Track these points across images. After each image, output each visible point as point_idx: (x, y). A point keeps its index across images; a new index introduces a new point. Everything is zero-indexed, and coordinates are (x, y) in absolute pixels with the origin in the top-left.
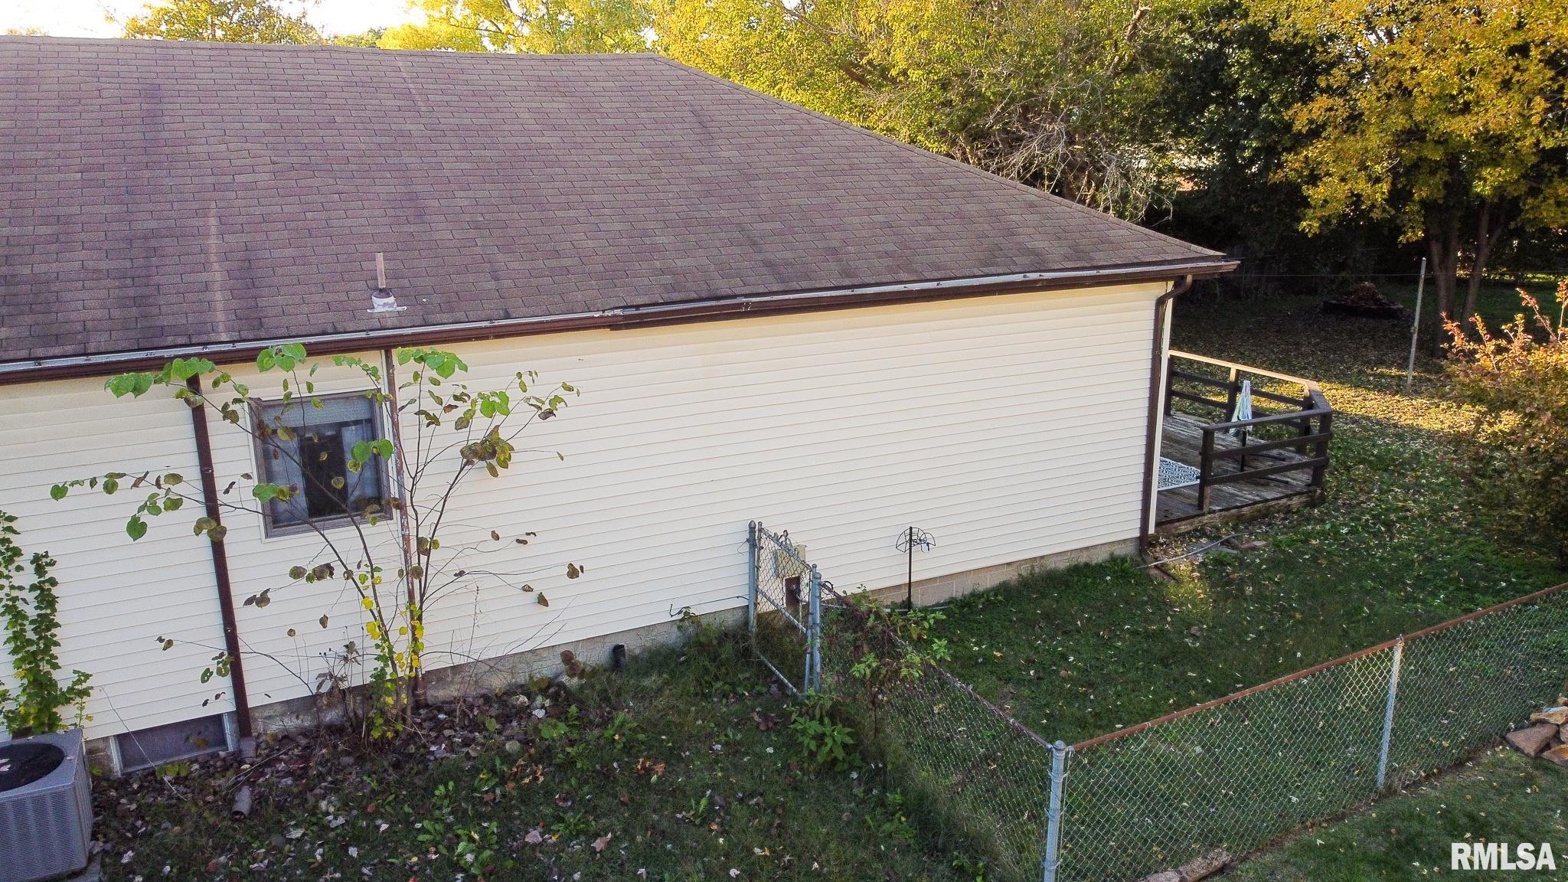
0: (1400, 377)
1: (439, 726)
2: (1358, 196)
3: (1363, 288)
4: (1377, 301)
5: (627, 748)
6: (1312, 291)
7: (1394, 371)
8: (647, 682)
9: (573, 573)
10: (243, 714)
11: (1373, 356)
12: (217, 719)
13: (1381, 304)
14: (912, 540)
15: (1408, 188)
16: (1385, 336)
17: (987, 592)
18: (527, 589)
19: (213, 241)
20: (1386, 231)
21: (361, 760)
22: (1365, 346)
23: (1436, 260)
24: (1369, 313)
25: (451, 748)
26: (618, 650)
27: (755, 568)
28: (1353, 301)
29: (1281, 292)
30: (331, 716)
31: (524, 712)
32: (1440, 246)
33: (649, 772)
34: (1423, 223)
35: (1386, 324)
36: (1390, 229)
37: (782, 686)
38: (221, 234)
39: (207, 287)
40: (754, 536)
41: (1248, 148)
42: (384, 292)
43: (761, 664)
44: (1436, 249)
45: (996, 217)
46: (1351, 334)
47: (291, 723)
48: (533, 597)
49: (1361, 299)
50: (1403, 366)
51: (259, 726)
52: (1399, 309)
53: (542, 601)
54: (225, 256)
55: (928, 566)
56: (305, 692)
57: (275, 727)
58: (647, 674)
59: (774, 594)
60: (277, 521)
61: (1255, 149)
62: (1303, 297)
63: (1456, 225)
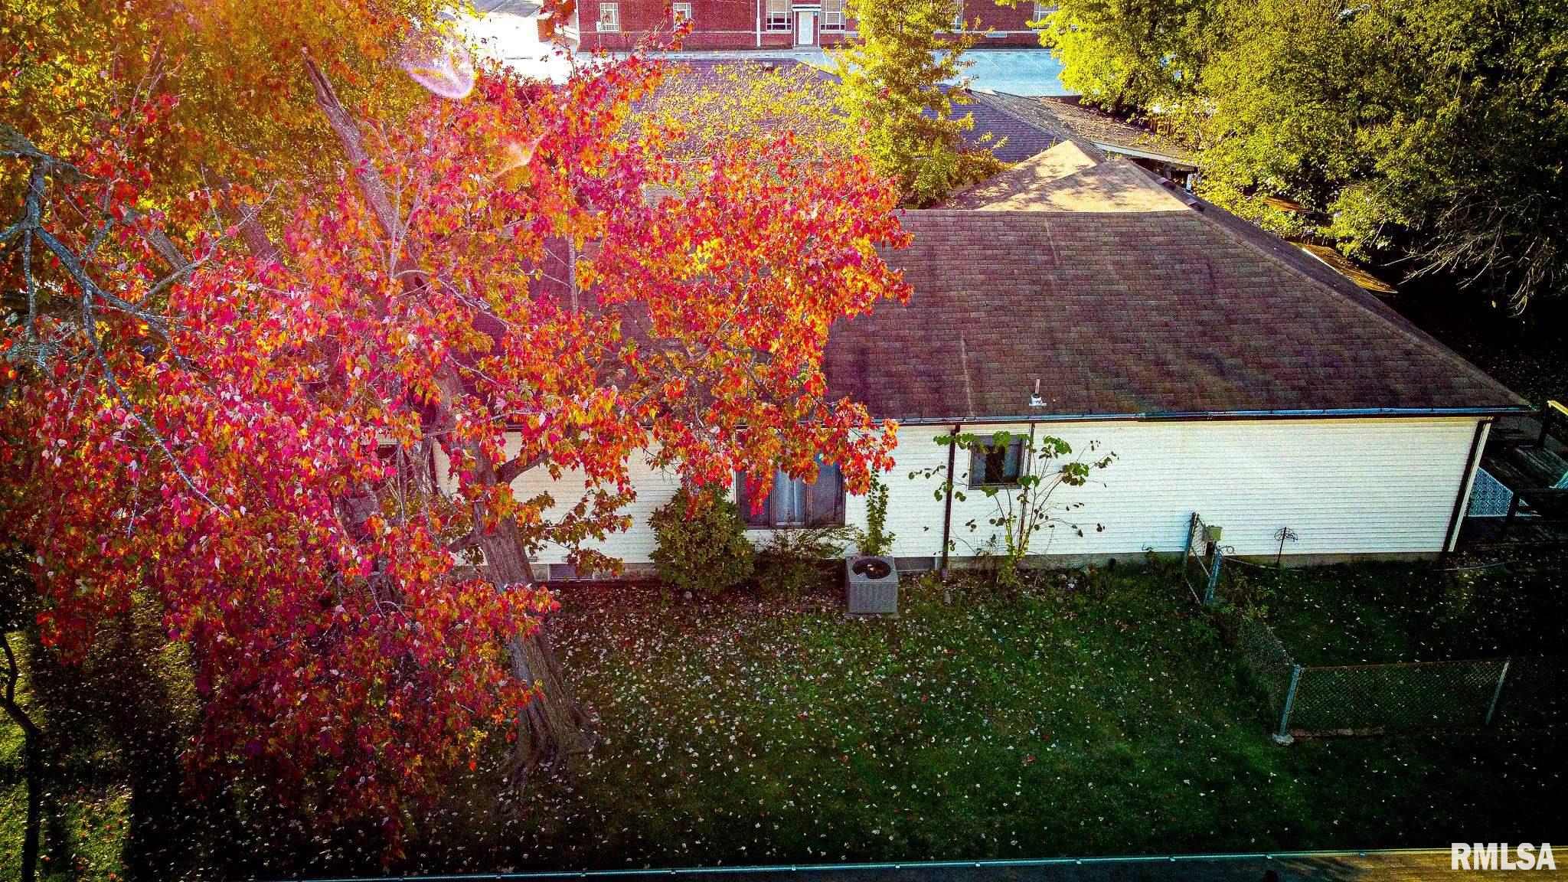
1: (1026, 582)
5: (1111, 614)
8: (1125, 581)
9: (1100, 529)
10: (945, 559)
12: (932, 559)
14: (1285, 534)
17: (1328, 567)
18: (1074, 527)
19: (964, 356)
21: (993, 591)
25: (1032, 594)
26: (1112, 562)
27: (1191, 535)
30: (978, 566)
31: (1064, 583)
33: (1120, 627)
37: (1194, 599)
38: (967, 351)
39: (963, 384)
40: (1194, 520)
42: (1037, 396)
43: (1185, 584)
45: (1377, 361)
47: (961, 566)
48: (1075, 531)
51: (949, 564)
53: (1080, 534)
54: (969, 366)
55: (1290, 548)
56: (972, 554)
57: (956, 566)
58: (1125, 576)
59: (1199, 549)
60: (974, 484)
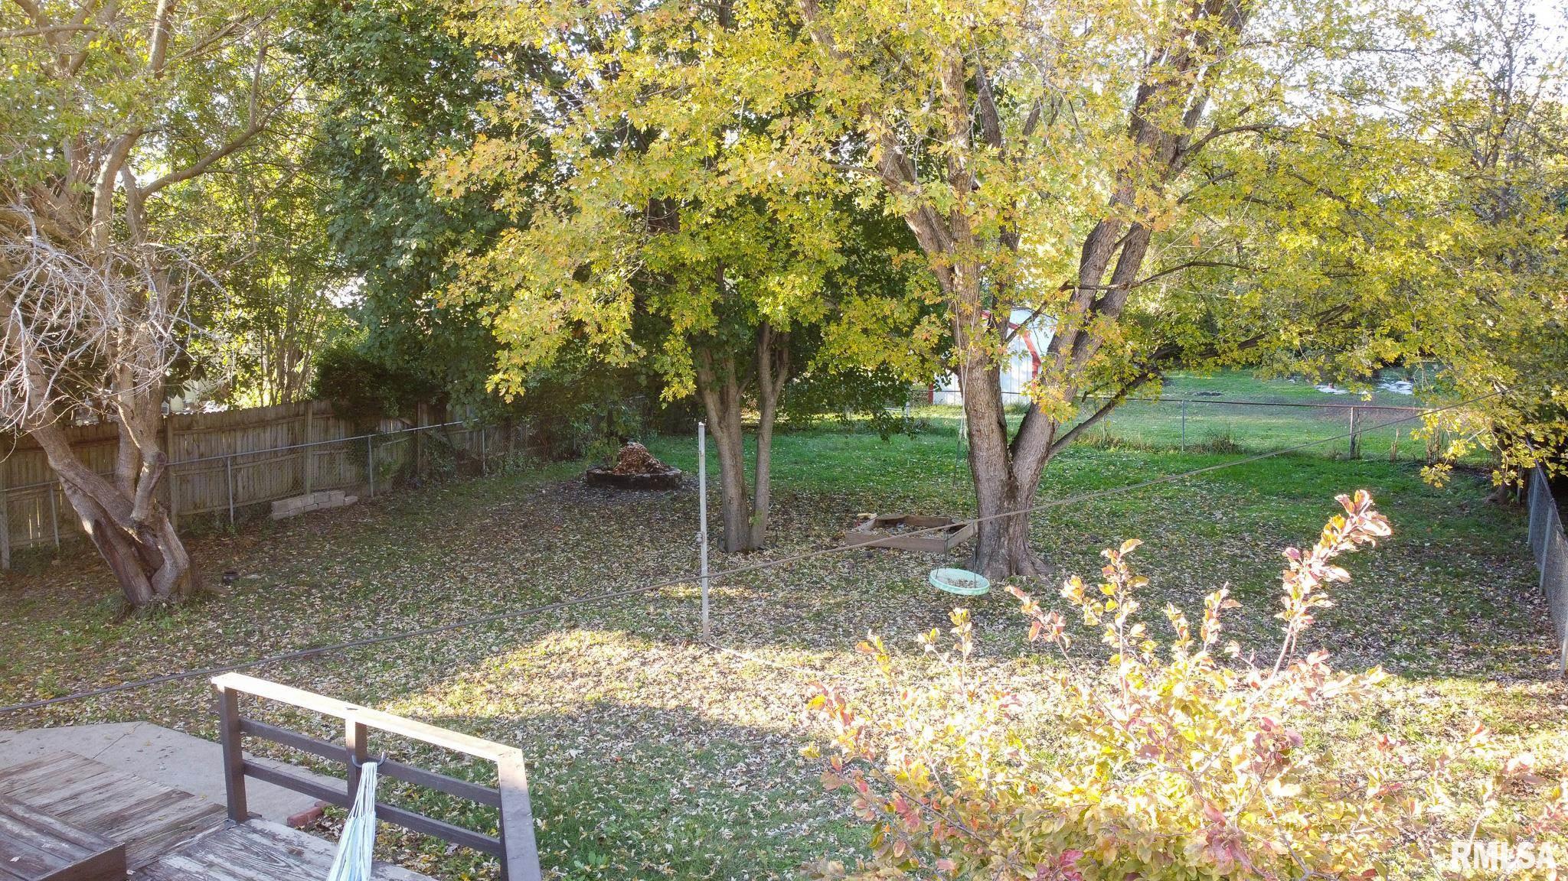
0: (690, 598)
2: (579, 324)
3: (632, 451)
4: (650, 467)
6: (574, 455)
7: (681, 591)
11: (650, 558)
13: (656, 470)
15: (663, 314)
16: (664, 520)
20: (643, 380)
22: (640, 542)
23: (714, 418)
24: (642, 485)
28: (621, 470)
29: (535, 459)
32: (716, 397)
34: (693, 368)
35: (665, 497)
36: (648, 376)
41: (405, 252)
44: (711, 402)
46: (621, 518)
49: (630, 465)
50: (692, 575)
52: (676, 476)
61: (419, 252)
62: (563, 464)
63: (731, 366)
